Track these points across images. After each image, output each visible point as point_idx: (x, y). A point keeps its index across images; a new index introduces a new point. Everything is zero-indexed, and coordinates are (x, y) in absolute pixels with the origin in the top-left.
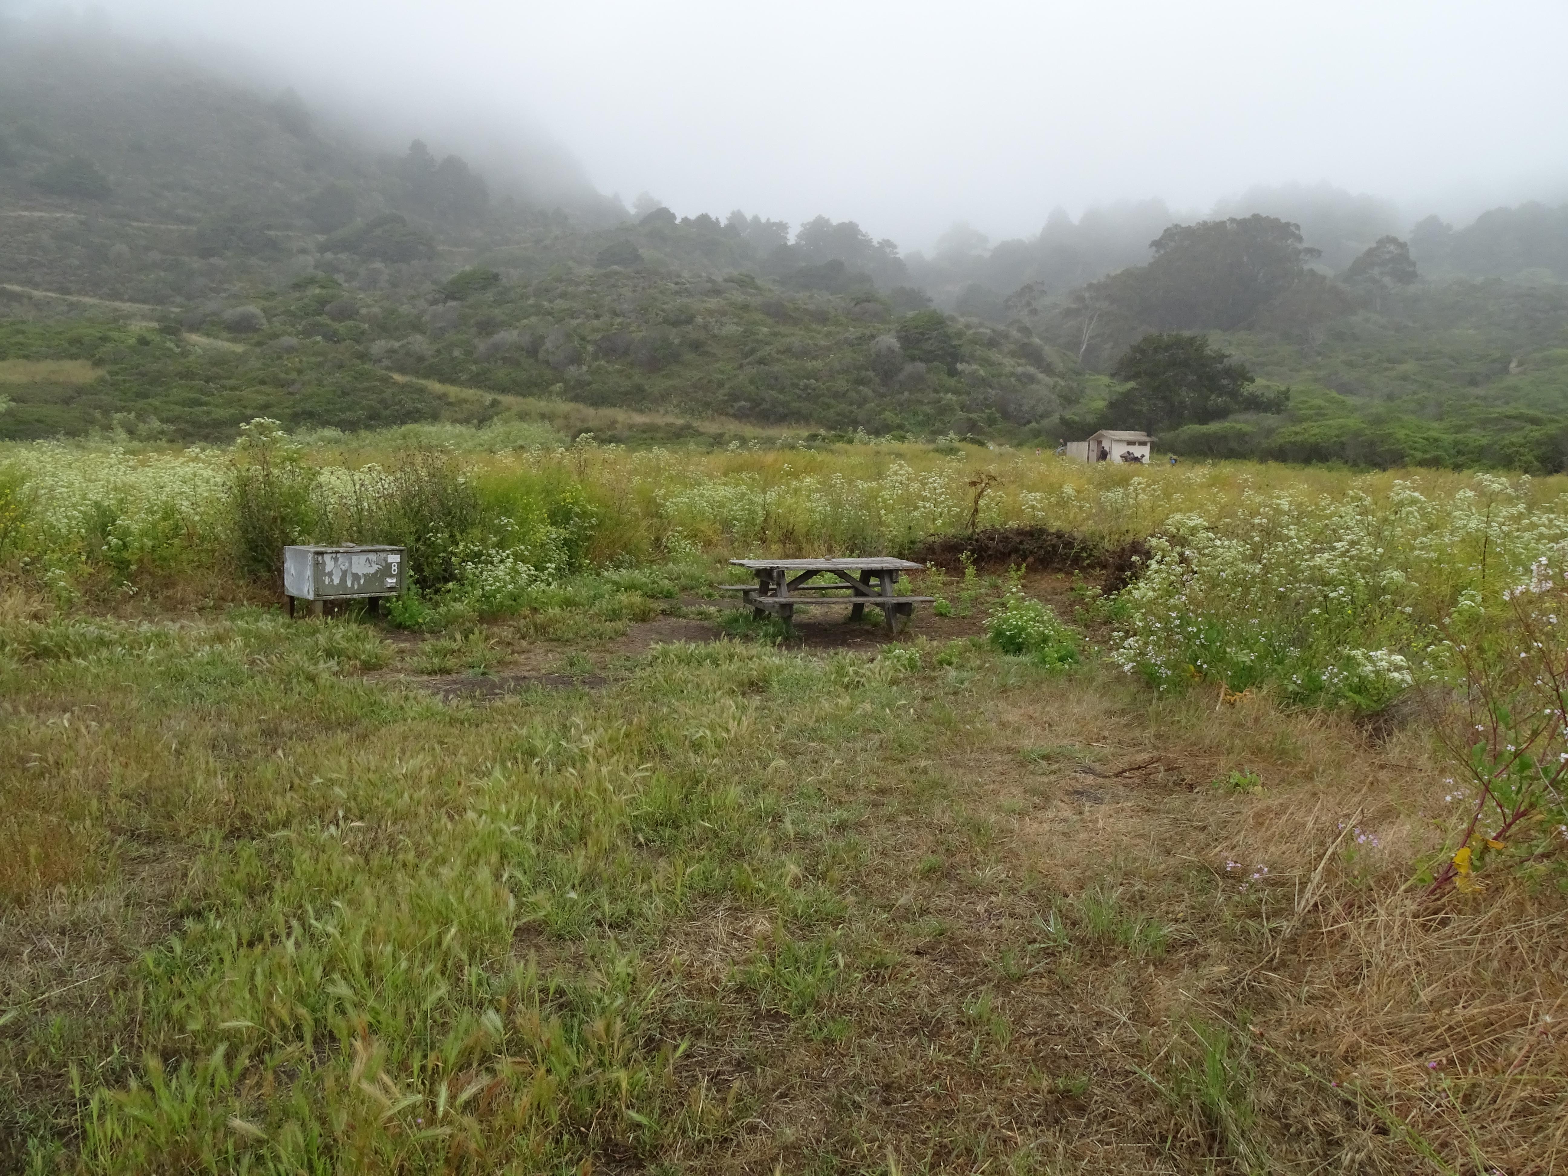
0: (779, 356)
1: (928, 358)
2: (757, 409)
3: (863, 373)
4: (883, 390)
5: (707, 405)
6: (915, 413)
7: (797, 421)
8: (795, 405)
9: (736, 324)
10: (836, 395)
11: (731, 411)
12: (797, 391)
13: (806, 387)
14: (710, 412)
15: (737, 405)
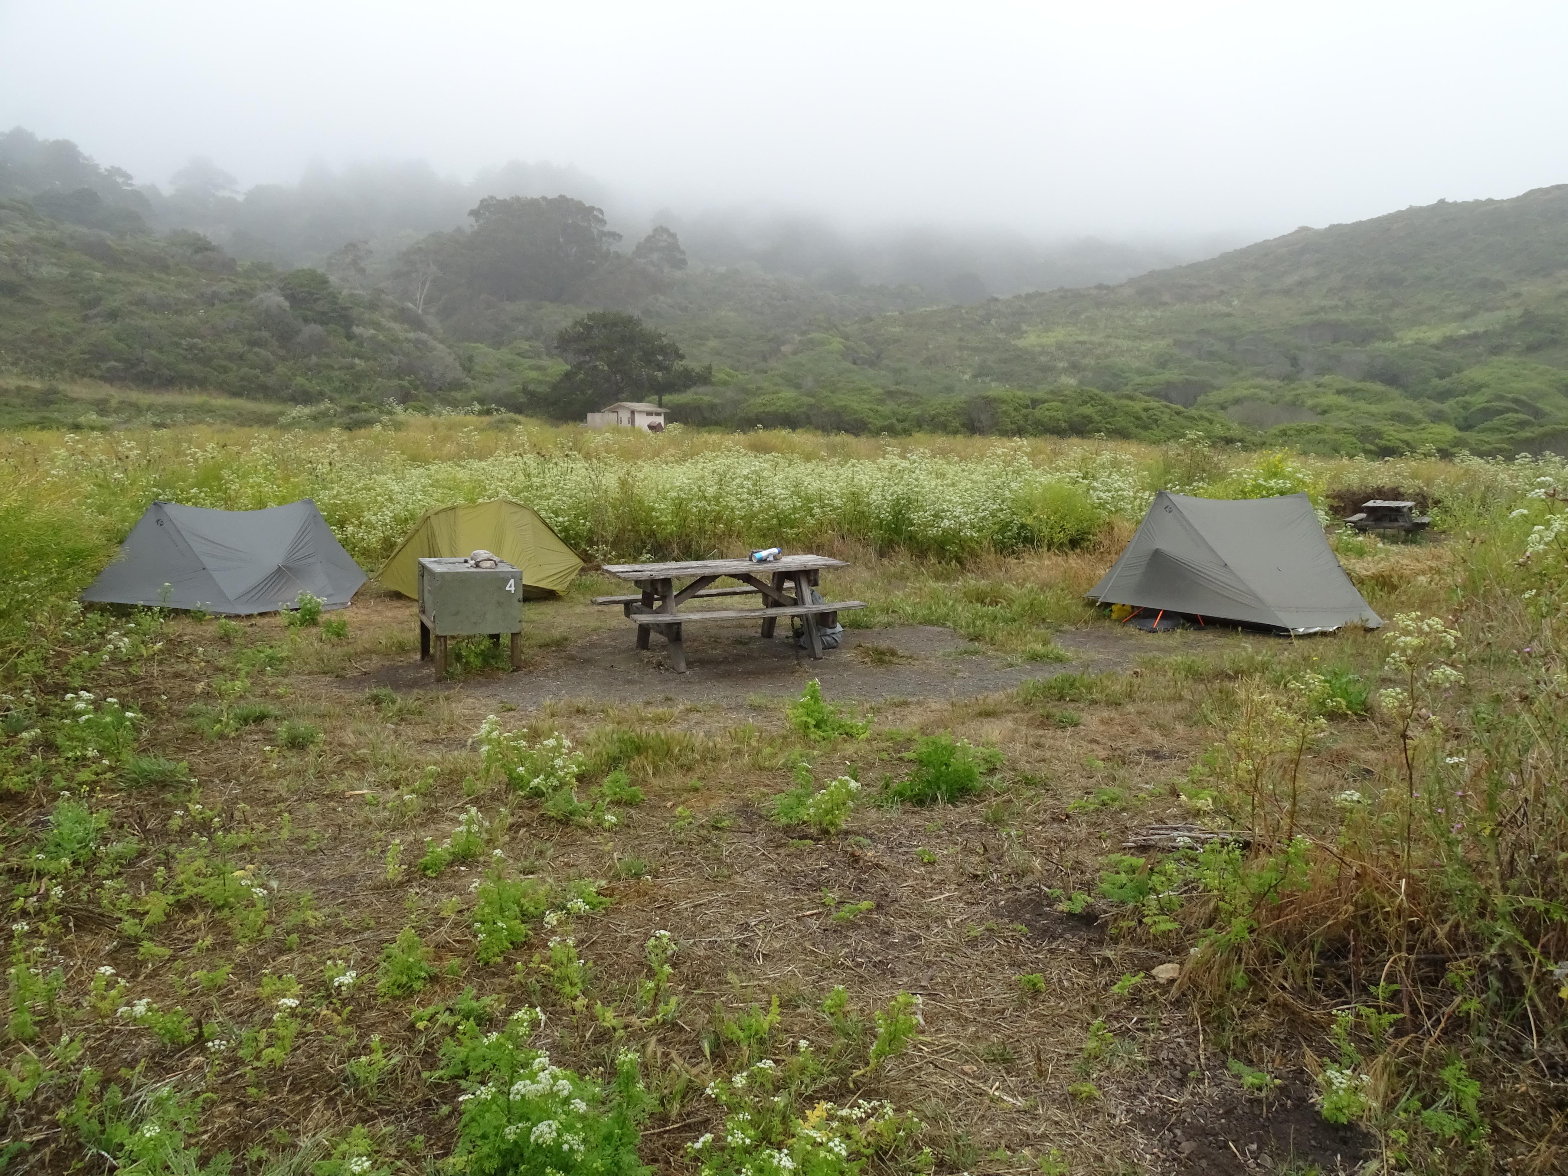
0: (133, 308)
1: (323, 319)
2: (134, 371)
3: (256, 334)
4: (282, 352)
5: (60, 364)
6: (329, 379)
7: (190, 386)
8: (183, 367)
9: (55, 264)
10: (230, 357)
11: (97, 373)
12: (182, 352)
13: (191, 347)
14: (67, 372)
15: (104, 366)
